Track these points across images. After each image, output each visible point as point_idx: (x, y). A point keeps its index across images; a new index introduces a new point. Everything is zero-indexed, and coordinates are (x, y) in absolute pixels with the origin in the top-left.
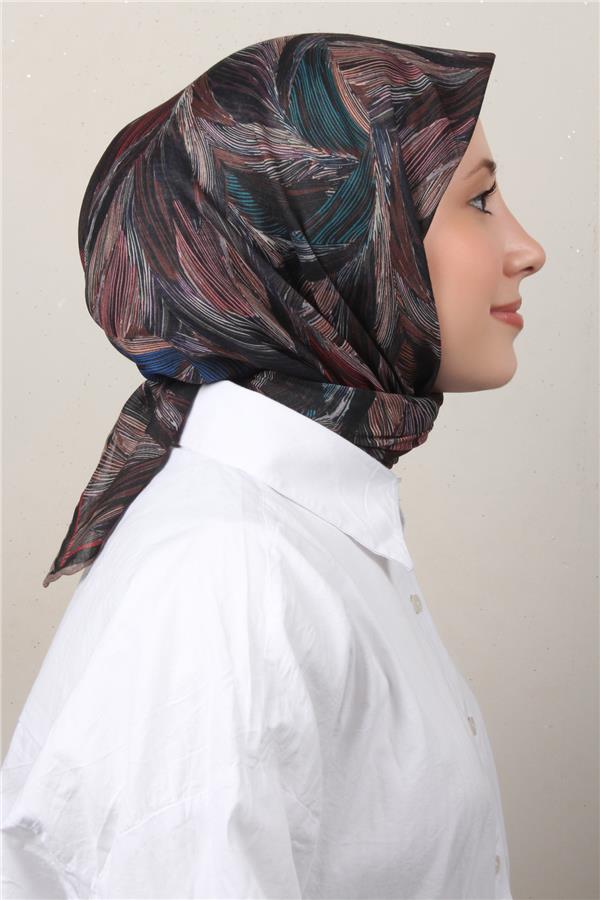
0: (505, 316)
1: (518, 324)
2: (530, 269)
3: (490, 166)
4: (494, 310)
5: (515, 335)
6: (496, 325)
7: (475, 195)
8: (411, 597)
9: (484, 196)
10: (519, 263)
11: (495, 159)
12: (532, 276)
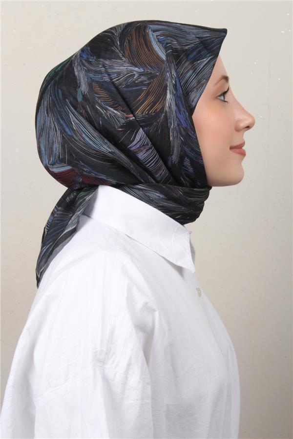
0: (238, 150)
1: (243, 154)
2: (248, 127)
3: (226, 78)
4: (231, 148)
5: (242, 159)
6: (234, 155)
7: (219, 94)
8: (197, 289)
9: (224, 94)
10: (243, 125)
11: (228, 75)
12: (248, 131)
